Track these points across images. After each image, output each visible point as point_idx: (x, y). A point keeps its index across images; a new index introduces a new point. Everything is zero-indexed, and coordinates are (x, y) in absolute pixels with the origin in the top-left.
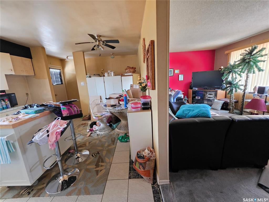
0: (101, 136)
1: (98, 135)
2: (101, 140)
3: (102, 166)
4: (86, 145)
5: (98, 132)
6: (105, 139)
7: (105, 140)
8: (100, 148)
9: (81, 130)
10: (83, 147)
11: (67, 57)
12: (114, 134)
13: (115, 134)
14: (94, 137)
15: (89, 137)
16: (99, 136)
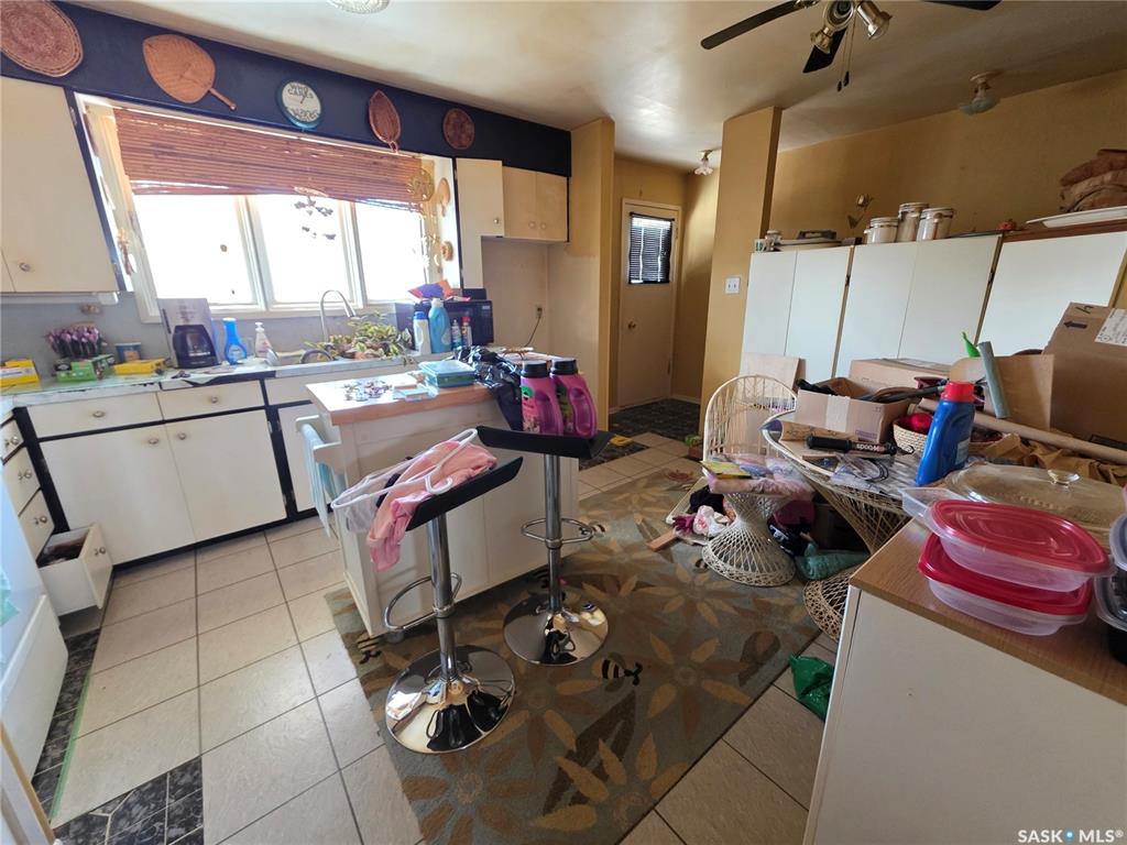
0: (710, 581)
1: (702, 566)
2: (698, 605)
3: (600, 773)
4: (619, 587)
5: (708, 551)
6: (718, 613)
7: (713, 620)
8: (662, 652)
9: (651, 499)
10: (604, 590)
11: (706, 156)
12: (788, 609)
13: (796, 617)
14: (675, 569)
15: (657, 550)
16: (703, 578)
